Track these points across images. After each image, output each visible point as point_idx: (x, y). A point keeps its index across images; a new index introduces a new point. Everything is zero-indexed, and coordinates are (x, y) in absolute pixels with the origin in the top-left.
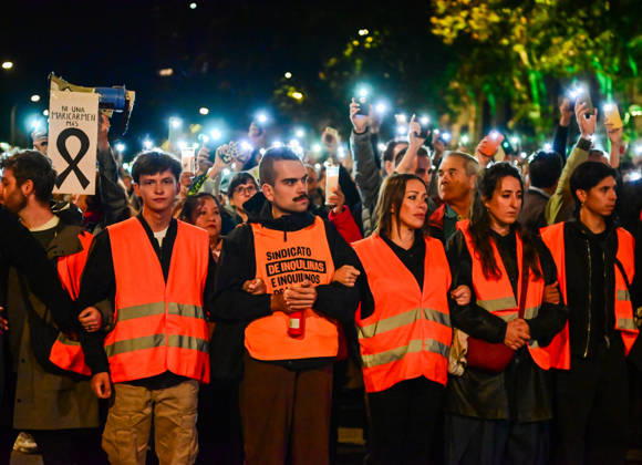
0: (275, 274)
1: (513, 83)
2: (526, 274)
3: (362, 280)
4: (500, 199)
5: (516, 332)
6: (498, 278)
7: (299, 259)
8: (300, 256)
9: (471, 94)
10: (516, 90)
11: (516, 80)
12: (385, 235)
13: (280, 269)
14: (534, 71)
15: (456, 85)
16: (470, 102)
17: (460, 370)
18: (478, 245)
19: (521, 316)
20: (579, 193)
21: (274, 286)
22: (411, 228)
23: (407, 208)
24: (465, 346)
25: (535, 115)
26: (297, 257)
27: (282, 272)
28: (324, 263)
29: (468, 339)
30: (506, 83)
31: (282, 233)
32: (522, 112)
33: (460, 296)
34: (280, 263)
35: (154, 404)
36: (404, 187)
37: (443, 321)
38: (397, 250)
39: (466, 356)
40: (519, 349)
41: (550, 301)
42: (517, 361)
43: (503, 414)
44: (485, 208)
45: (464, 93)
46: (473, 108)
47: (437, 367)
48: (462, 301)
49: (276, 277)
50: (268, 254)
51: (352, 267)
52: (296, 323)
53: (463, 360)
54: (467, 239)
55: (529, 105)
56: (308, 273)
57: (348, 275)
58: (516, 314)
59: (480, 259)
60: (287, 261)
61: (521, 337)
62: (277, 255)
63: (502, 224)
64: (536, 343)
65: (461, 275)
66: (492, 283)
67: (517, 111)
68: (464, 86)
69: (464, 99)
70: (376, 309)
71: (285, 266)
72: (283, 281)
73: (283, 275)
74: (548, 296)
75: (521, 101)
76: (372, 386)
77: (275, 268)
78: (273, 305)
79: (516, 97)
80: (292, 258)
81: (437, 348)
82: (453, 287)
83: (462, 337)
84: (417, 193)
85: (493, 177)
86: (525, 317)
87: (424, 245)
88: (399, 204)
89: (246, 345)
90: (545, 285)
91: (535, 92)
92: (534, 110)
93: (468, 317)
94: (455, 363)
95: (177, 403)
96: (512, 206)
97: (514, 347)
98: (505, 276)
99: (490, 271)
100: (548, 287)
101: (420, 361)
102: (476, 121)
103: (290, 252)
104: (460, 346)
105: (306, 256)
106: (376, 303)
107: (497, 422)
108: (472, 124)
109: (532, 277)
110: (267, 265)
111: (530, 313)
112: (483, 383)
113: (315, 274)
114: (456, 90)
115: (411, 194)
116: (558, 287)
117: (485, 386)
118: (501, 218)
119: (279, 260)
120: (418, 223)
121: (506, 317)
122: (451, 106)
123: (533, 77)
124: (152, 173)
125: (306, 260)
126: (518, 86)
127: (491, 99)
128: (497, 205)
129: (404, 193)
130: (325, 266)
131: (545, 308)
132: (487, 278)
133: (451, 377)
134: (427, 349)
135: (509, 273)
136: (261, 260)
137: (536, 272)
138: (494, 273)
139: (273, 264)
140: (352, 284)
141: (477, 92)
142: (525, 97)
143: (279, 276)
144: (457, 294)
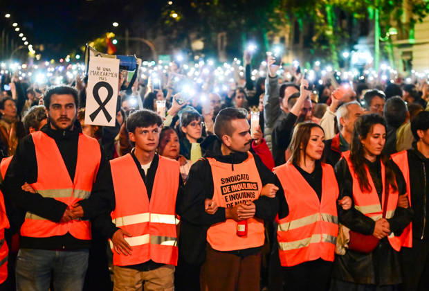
0: (228, 193)
1: (315, 12)
2: (387, 189)
3: (280, 193)
4: (372, 139)
5: (381, 228)
6: (370, 191)
7: (242, 183)
8: (243, 181)
9: (287, 17)
10: (318, 16)
11: (317, 10)
12: (296, 163)
13: (230, 190)
14: (329, 5)
15: (277, 11)
16: (286, 23)
17: (343, 252)
18: (356, 169)
19: (384, 217)
20: (418, 132)
21: (226, 201)
22: (312, 159)
23: (311, 147)
24: (348, 237)
25: (329, 33)
26: (241, 181)
27: (232, 192)
28: (256, 183)
29: (349, 232)
30: (312, 13)
31: (231, 165)
32: (321, 31)
33: (345, 204)
34: (230, 185)
35: (144, 282)
36: (309, 132)
37: (333, 221)
38: (304, 173)
39: (348, 244)
40: (383, 239)
41: (402, 206)
42: (380, 246)
43: (371, 281)
44: (362, 144)
45: (283, 17)
46: (288, 26)
47: (329, 251)
48: (346, 207)
49: (228, 195)
50: (222, 180)
51: (273, 185)
52: (242, 228)
53: (346, 246)
54: (349, 164)
55: (326, 26)
56: (248, 191)
57: (271, 190)
58: (381, 216)
59: (358, 178)
60: (234, 184)
61: (384, 231)
62: (228, 180)
63: (372, 155)
64: (393, 234)
65: (346, 190)
66: (366, 195)
67: (318, 30)
68: (283, 12)
69: (283, 20)
70: (290, 213)
71: (234, 188)
72: (233, 198)
73: (232, 194)
74: (401, 202)
75: (321, 24)
76: (285, 262)
77: (227, 189)
78: (227, 215)
79: (318, 21)
80: (238, 182)
81: (330, 239)
82: (340, 198)
83: (346, 230)
84: (318, 136)
85: (368, 124)
86: (386, 217)
87: (321, 169)
88: (306, 144)
89: (208, 240)
90: (399, 195)
91: (329, 18)
92: (329, 30)
93: (350, 218)
94: (340, 247)
95: (160, 281)
96: (380, 144)
97: (380, 238)
98: (374, 190)
99: (365, 187)
100: (401, 196)
101: (319, 249)
102: (290, 35)
103: (236, 178)
104: (344, 236)
105: (246, 181)
106: (290, 209)
107: (367, 285)
108: (287, 36)
109: (391, 190)
110: (222, 187)
111: (389, 215)
112: (358, 260)
113: (252, 191)
114: (278, 15)
115: (314, 137)
116: (407, 197)
117: (360, 262)
118: (371, 151)
119: (229, 183)
120: (318, 156)
121: (375, 218)
122: (275, 25)
123: (328, 9)
124: (146, 126)
125: (246, 183)
126: (319, 14)
127: (300, 21)
128: (370, 143)
129: (310, 136)
130: (257, 186)
131: (399, 210)
132: (363, 191)
133: (337, 256)
134: (324, 240)
135: (376, 188)
136: (217, 184)
137: (394, 187)
138: (367, 189)
139: (226, 186)
140: (274, 196)
141: (291, 16)
142: (323, 21)
143: (230, 194)
144: (343, 202)
